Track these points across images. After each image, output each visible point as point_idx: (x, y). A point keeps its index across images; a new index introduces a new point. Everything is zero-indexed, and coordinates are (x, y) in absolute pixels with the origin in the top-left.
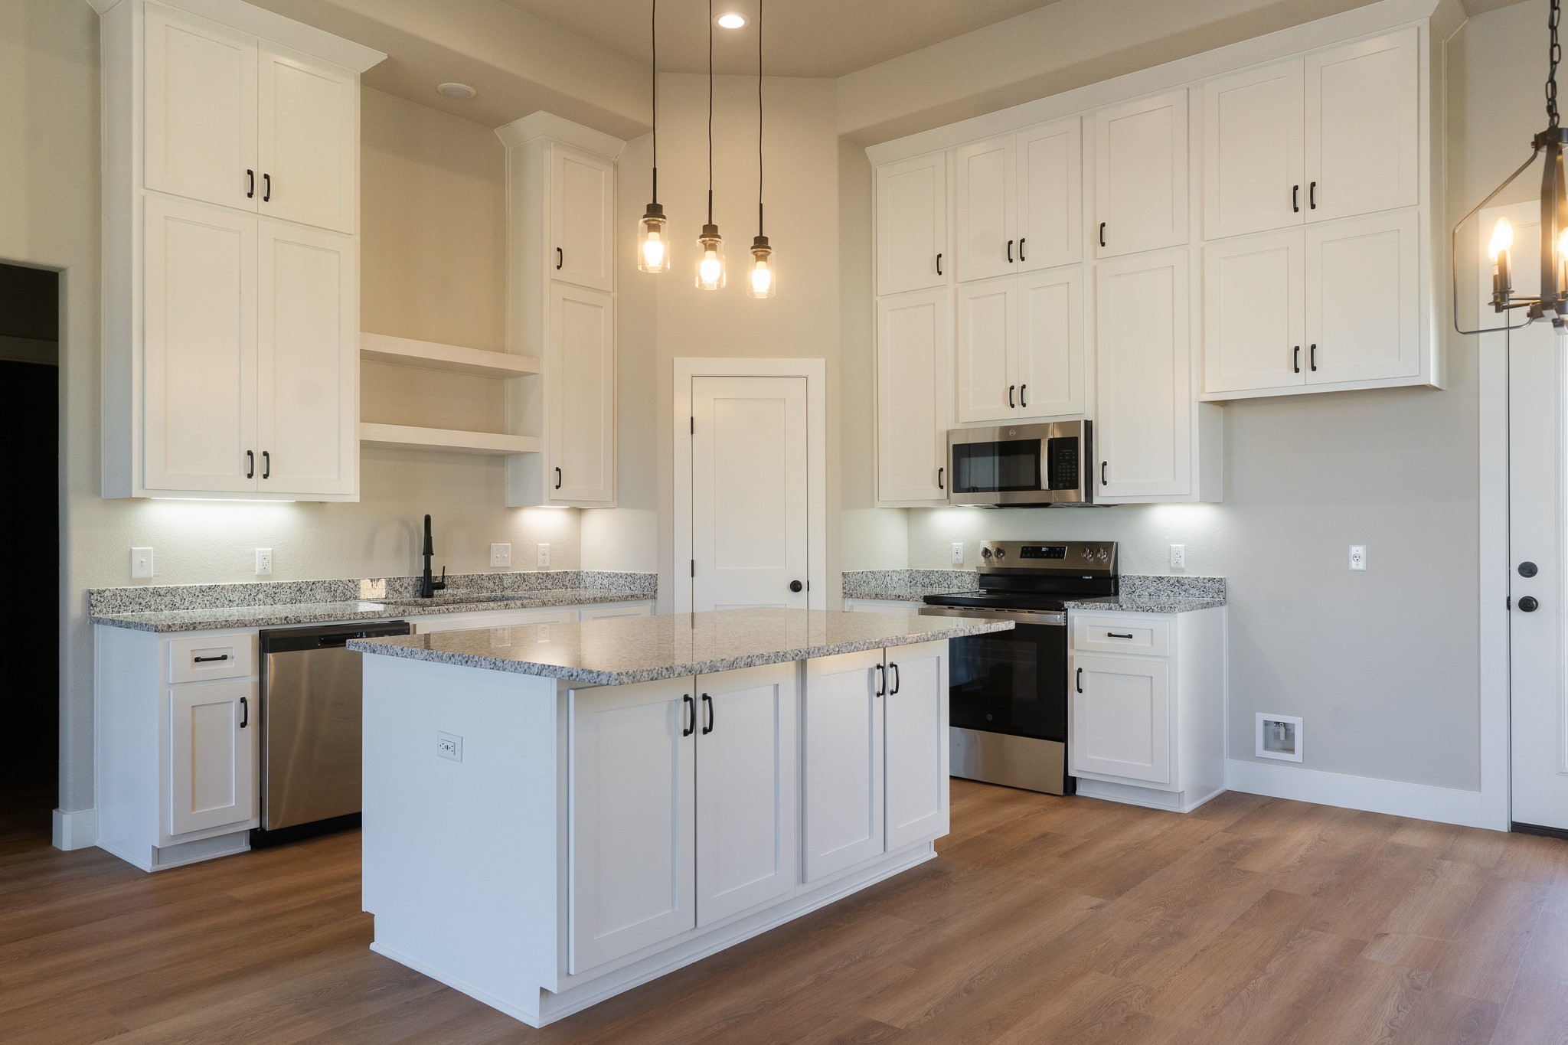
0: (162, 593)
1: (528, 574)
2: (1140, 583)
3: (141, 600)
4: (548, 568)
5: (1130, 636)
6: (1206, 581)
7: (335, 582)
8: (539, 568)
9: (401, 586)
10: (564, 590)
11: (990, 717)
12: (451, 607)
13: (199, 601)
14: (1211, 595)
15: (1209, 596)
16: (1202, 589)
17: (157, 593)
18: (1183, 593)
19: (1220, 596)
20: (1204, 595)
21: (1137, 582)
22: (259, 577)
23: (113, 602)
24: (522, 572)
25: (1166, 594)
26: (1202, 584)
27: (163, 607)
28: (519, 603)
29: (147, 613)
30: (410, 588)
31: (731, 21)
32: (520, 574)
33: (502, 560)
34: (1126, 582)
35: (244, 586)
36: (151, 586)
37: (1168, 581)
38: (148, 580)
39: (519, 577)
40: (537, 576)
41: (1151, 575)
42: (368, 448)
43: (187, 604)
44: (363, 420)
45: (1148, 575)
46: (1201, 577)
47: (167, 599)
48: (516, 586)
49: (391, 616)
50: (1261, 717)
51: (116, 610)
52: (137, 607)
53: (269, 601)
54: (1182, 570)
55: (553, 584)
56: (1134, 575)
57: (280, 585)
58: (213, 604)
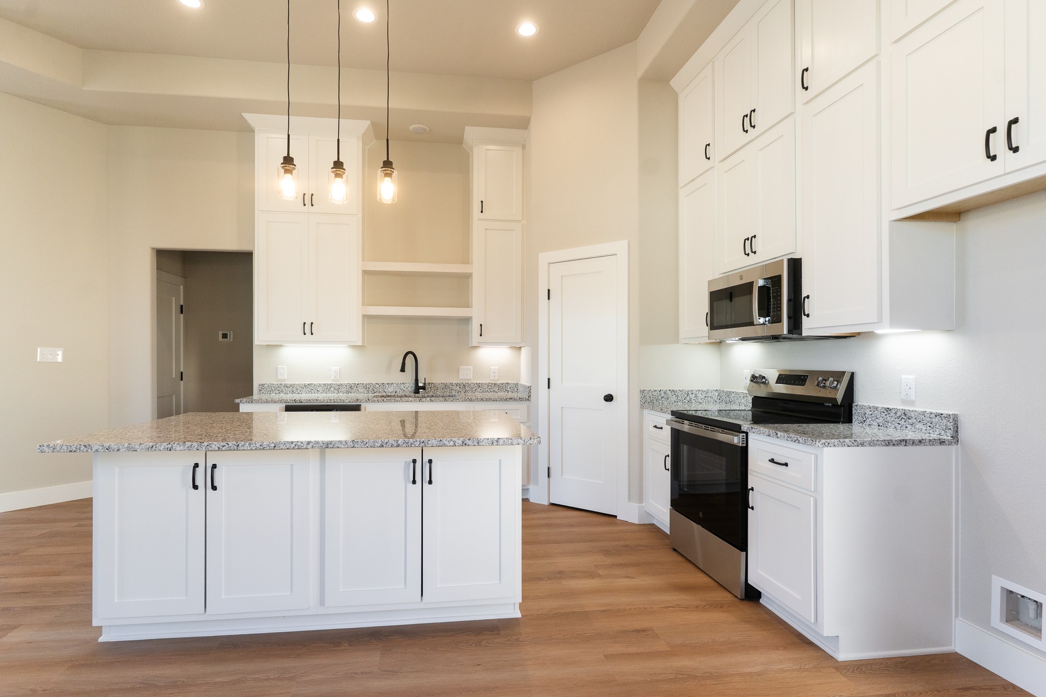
0: (288, 386)
1: (482, 384)
2: (870, 413)
3: (279, 389)
4: (497, 380)
5: (786, 465)
6: (933, 416)
7: (369, 384)
8: (491, 380)
9: (404, 387)
10: (506, 393)
11: (701, 515)
12: (385, 399)
13: (304, 390)
14: (937, 432)
15: (936, 433)
16: (929, 424)
17: (286, 386)
18: (909, 427)
19: (948, 434)
20: (931, 431)
21: (868, 412)
22: (333, 380)
23: (268, 389)
24: (478, 382)
25: (893, 426)
26: (929, 419)
27: (288, 392)
28: (428, 399)
29: (282, 395)
30: (409, 388)
31: (527, 29)
32: (477, 383)
33: (467, 375)
34: (858, 411)
35: (325, 385)
36: (283, 383)
37: (896, 413)
38: (284, 380)
39: (476, 385)
40: (488, 385)
41: (880, 405)
42: (367, 318)
43: (298, 391)
44: (363, 304)
45: (877, 406)
46: (928, 411)
47: (290, 389)
48: (474, 389)
49: (350, 402)
50: (999, 583)
51: (269, 392)
52: (278, 391)
53: (336, 392)
54: (912, 403)
55: (499, 390)
56: (865, 404)
57: (341, 385)
58: (310, 392)
